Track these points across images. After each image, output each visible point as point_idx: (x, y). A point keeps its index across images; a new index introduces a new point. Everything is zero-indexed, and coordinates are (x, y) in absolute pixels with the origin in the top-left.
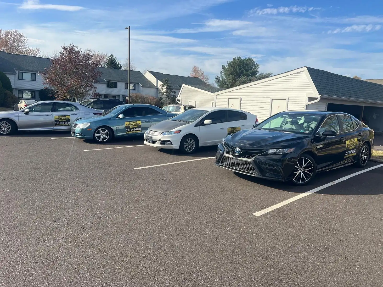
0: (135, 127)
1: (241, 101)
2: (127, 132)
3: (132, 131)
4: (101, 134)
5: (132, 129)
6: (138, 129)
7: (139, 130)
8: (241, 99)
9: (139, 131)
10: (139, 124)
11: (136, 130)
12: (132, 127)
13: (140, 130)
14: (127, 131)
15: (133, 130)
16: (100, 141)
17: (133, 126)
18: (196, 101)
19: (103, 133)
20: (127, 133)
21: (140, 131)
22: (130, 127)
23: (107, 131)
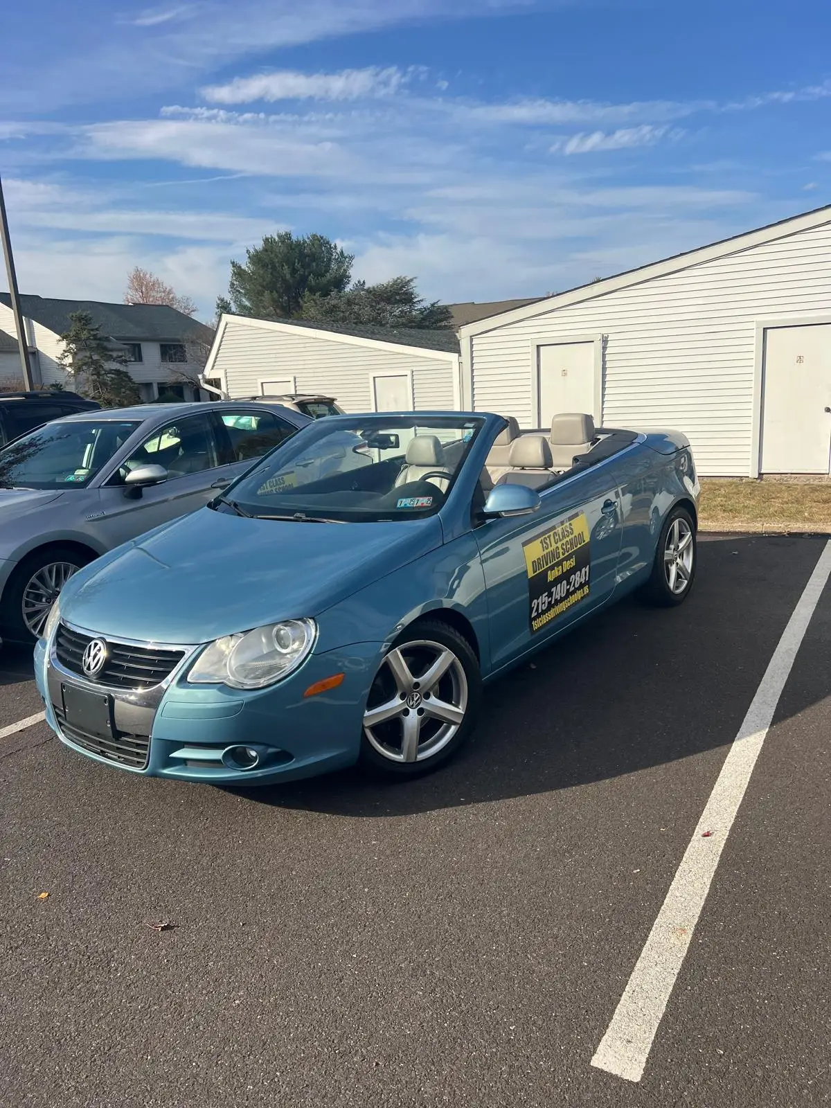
0: (567, 565)
1: (604, 348)
2: (535, 618)
3: (557, 602)
4: (402, 697)
5: (554, 589)
6: (578, 578)
7: (582, 586)
8: (605, 341)
9: (579, 595)
10: (581, 535)
11: (572, 589)
12: (556, 573)
13: (587, 583)
14: (534, 614)
15: (559, 591)
16: (400, 758)
17: (560, 563)
18: (295, 378)
19: (417, 685)
20: (536, 625)
21: (586, 589)
22: (550, 578)
23: (446, 658)
